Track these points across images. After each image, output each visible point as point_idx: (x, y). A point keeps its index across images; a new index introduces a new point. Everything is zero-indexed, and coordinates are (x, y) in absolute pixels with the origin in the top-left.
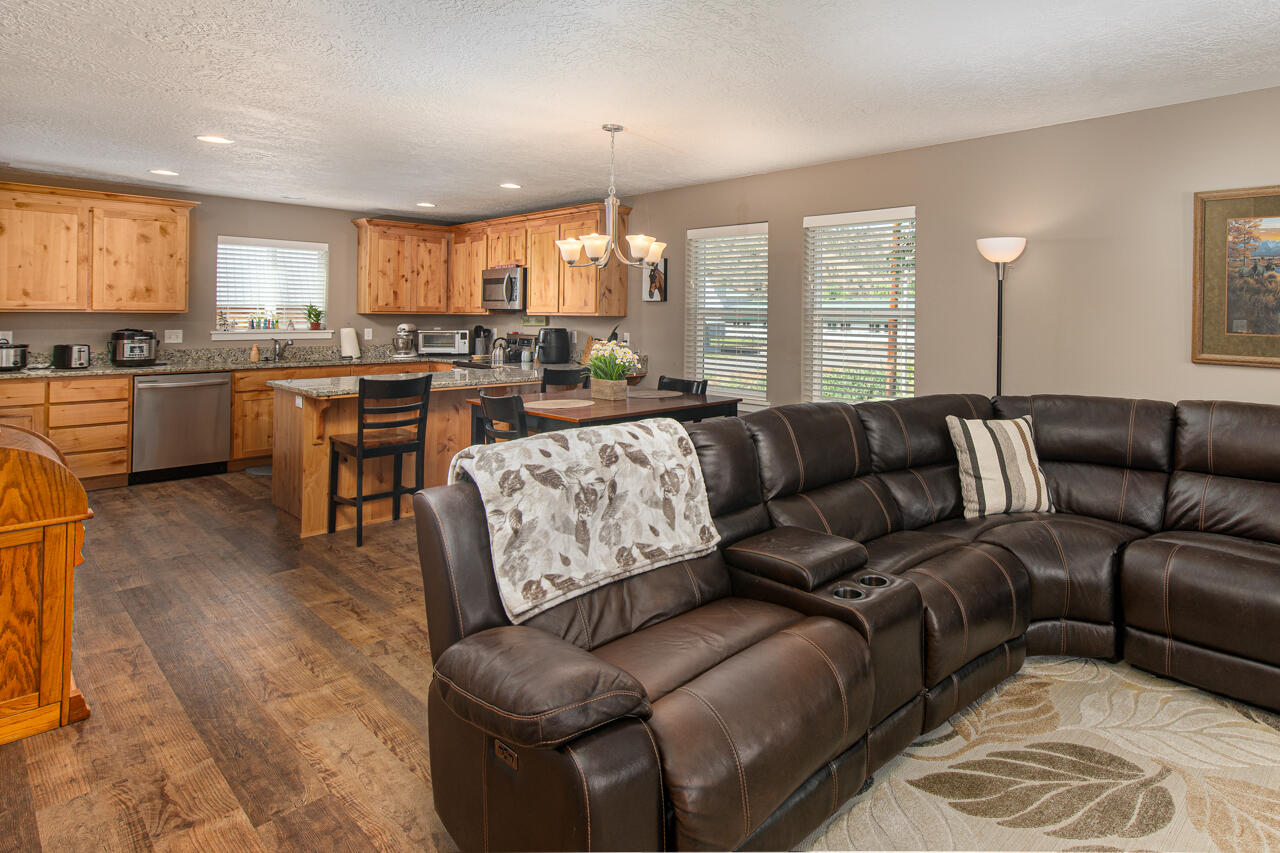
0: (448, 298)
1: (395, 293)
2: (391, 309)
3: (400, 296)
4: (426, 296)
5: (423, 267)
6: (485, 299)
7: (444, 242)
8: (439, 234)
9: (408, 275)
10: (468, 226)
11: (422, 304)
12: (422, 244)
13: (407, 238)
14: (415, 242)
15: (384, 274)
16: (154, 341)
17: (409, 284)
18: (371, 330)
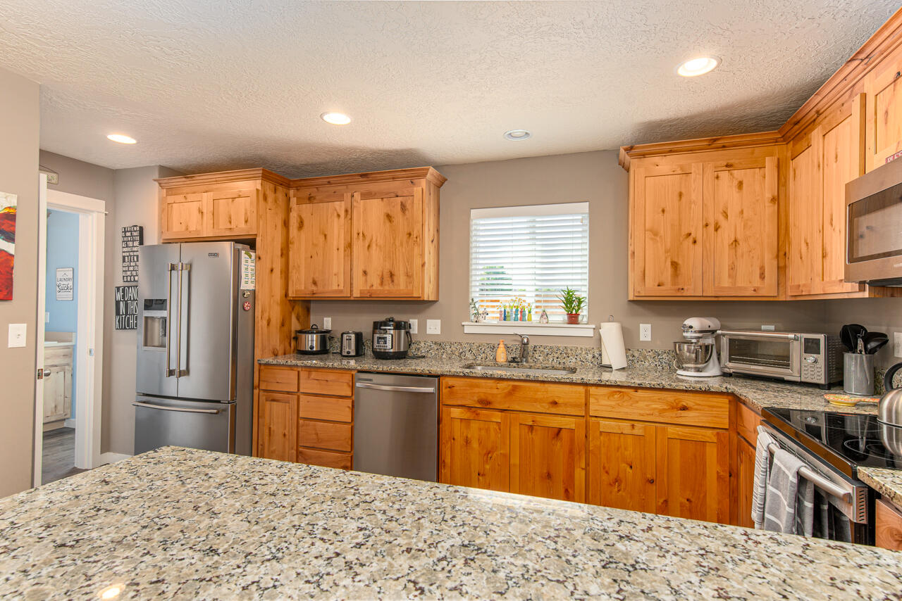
0: (782, 270)
1: (675, 265)
2: (668, 291)
3: (683, 270)
4: (732, 268)
5: (726, 215)
6: (853, 257)
7: (770, 163)
8: (758, 151)
9: (698, 233)
10: (814, 100)
11: (726, 283)
12: (724, 175)
13: (695, 168)
14: (710, 175)
15: (656, 234)
16: (403, 331)
17: (699, 246)
18: (649, 326)
